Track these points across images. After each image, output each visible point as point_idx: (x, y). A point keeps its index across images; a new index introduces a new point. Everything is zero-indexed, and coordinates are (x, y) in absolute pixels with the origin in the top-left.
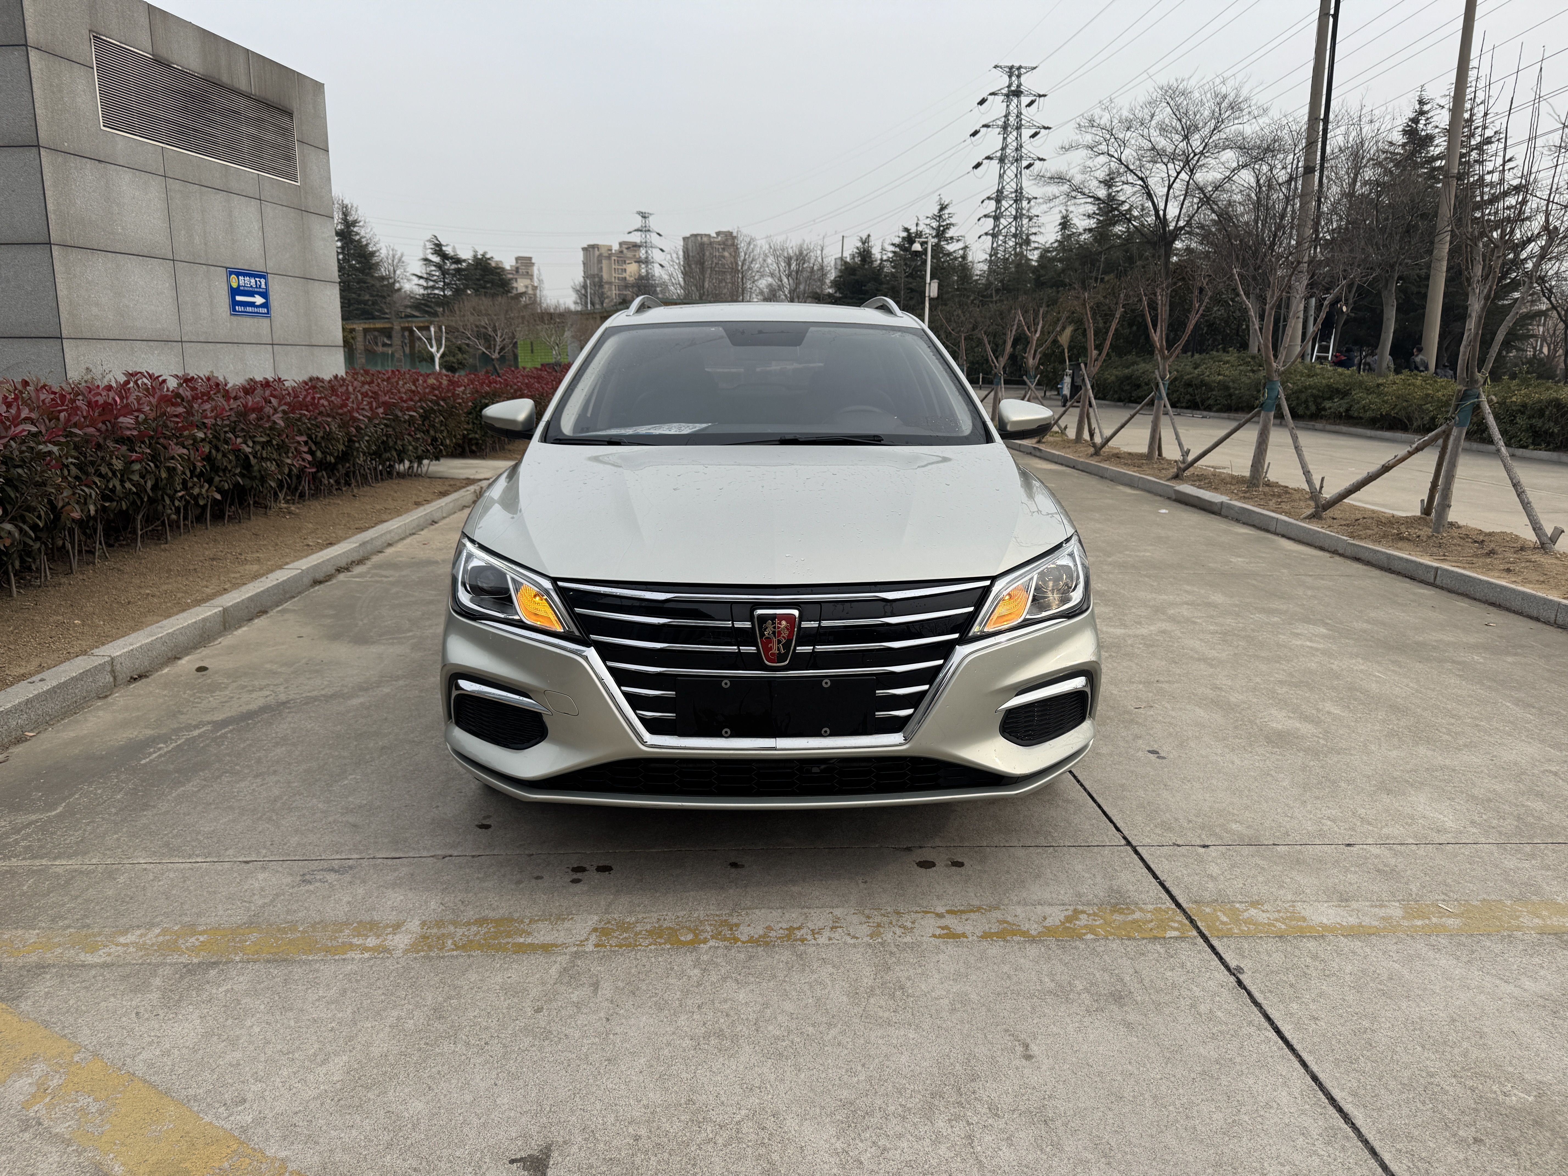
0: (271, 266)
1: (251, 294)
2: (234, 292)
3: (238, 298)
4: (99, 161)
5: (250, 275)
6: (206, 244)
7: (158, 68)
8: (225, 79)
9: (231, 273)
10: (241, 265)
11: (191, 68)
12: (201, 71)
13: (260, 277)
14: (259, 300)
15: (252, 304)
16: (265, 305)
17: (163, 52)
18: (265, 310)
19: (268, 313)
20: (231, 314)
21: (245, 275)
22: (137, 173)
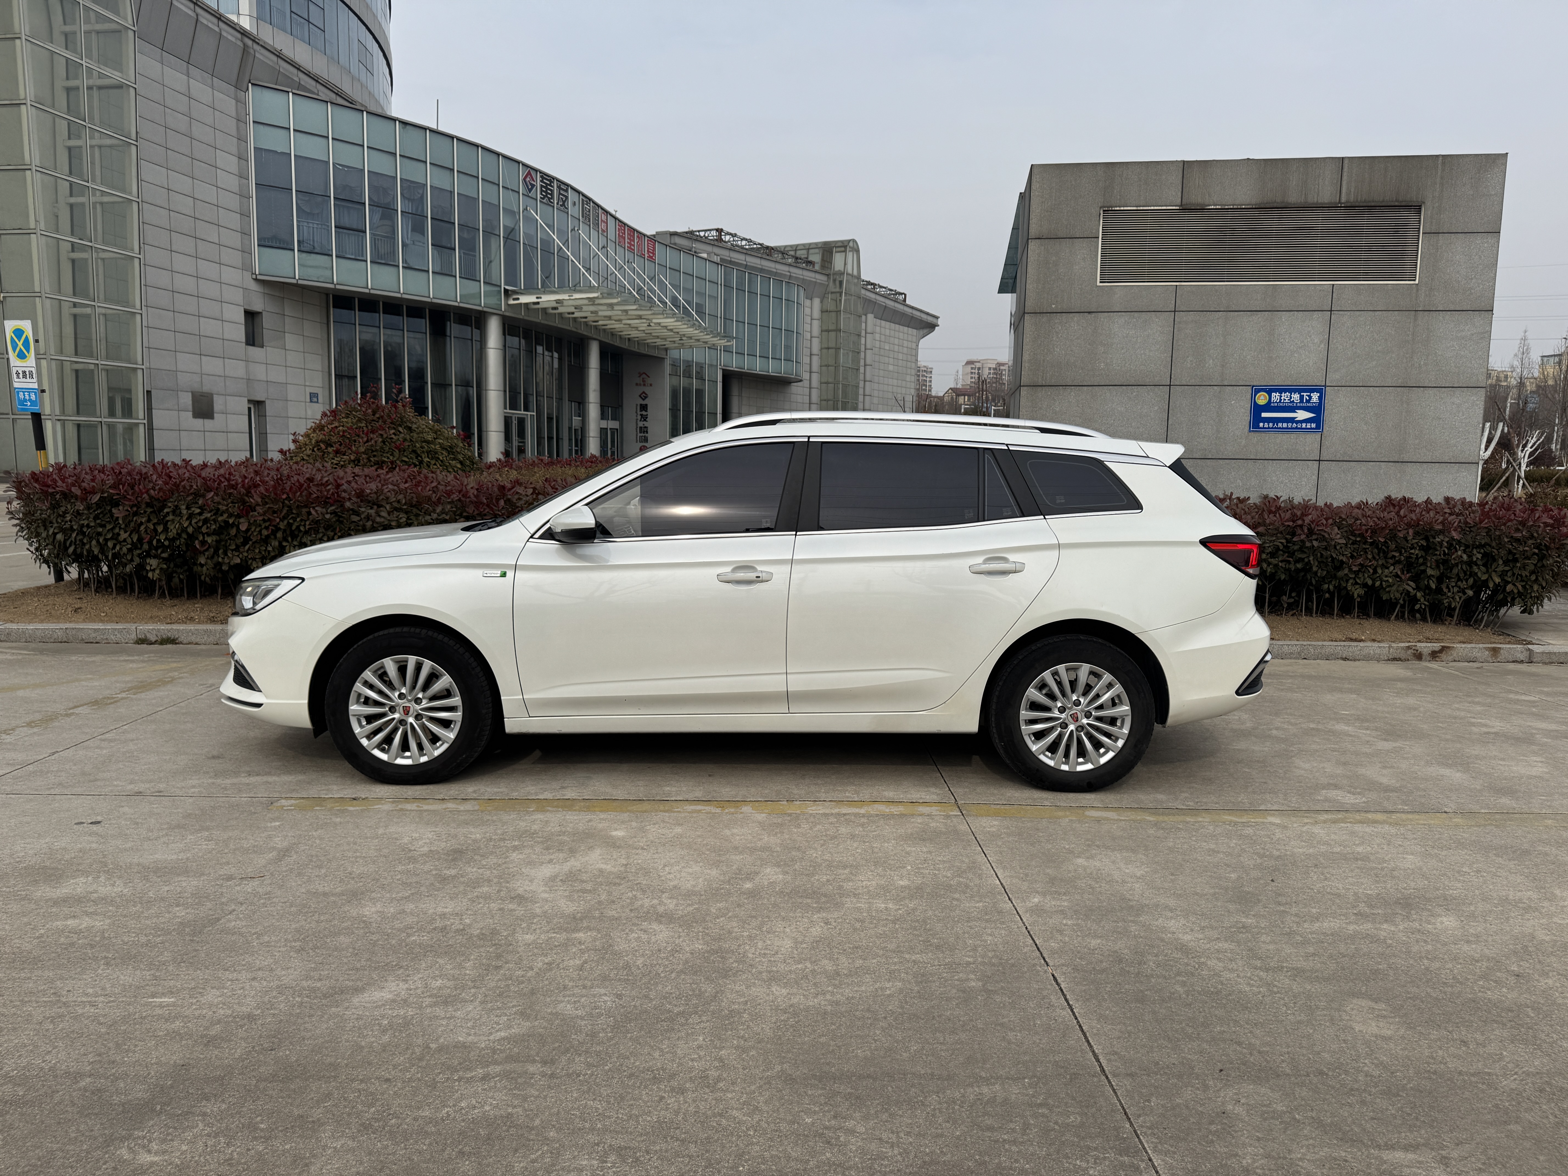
0: (1334, 377)
1: (1292, 409)
2: (1257, 410)
3: (1264, 415)
4: (1089, 312)
5: (1291, 391)
6: (1223, 366)
7: (1187, 215)
8: (1293, 198)
9: (1258, 391)
10: (1278, 381)
11: (1237, 202)
12: (1254, 201)
13: (1312, 391)
14: (1302, 415)
15: (1292, 420)
16: (1318, 421)
17: (1195, 198)
18: (1314, 425)
19: (1318, 427)
20: (1250, 431)
21: (1281, 391)
22: (1136, 314)
